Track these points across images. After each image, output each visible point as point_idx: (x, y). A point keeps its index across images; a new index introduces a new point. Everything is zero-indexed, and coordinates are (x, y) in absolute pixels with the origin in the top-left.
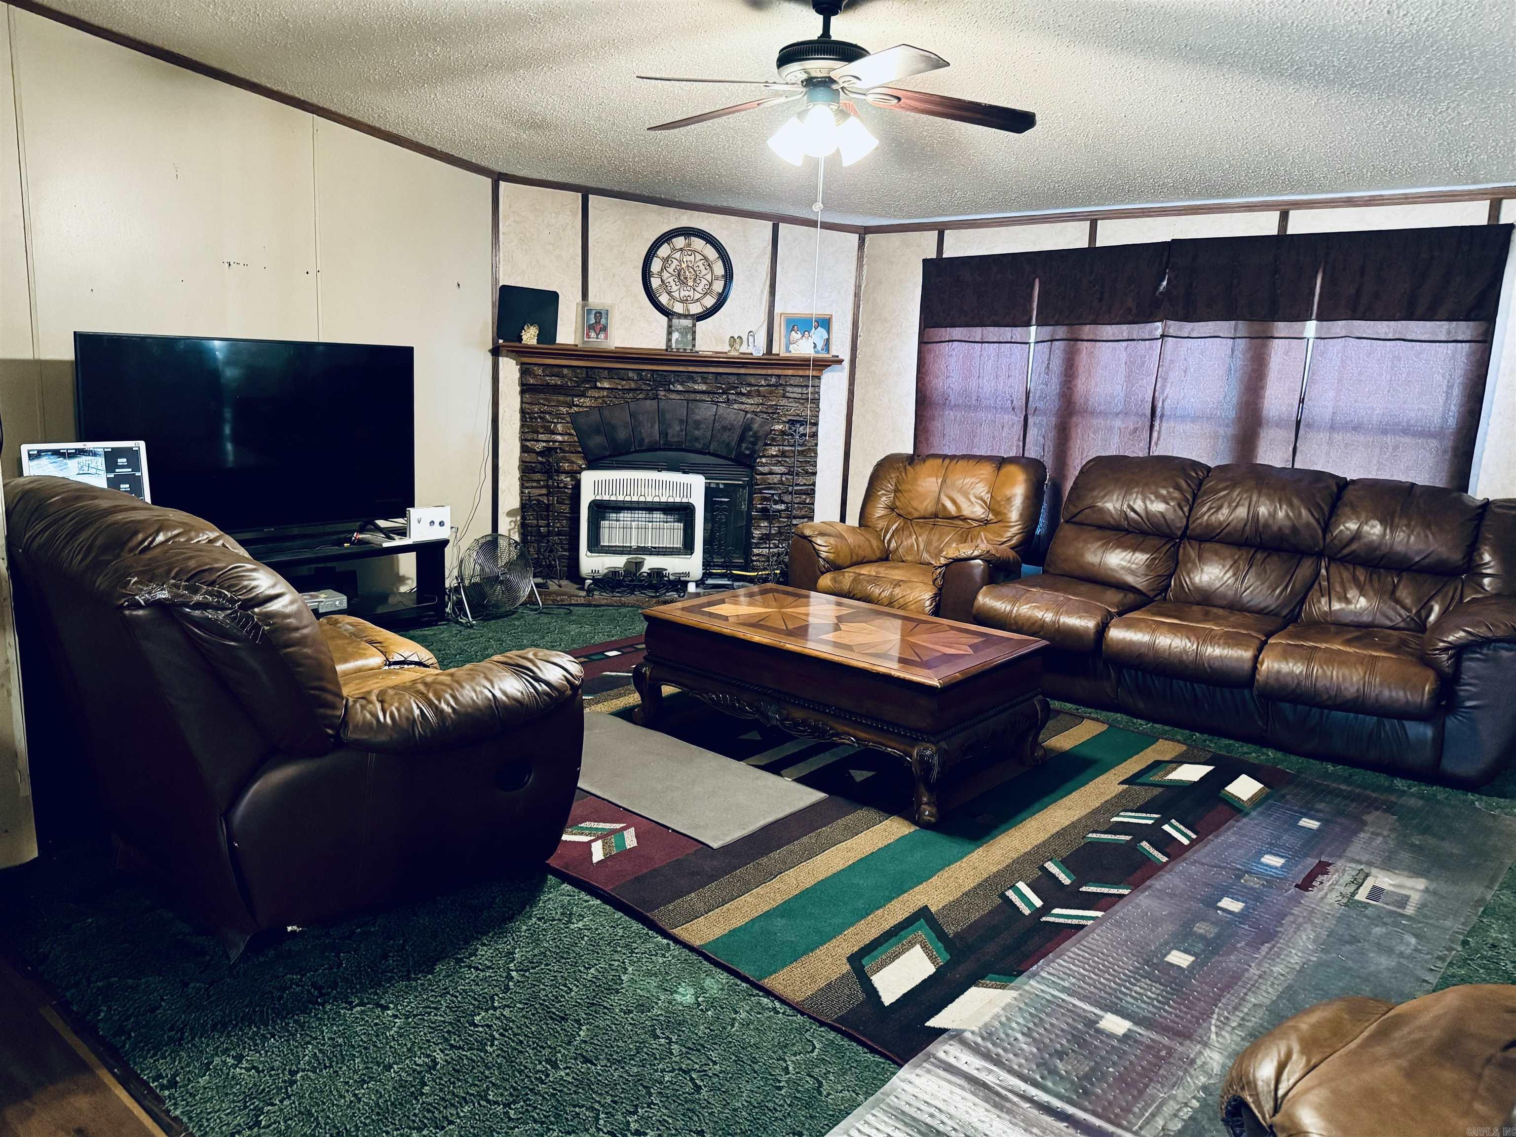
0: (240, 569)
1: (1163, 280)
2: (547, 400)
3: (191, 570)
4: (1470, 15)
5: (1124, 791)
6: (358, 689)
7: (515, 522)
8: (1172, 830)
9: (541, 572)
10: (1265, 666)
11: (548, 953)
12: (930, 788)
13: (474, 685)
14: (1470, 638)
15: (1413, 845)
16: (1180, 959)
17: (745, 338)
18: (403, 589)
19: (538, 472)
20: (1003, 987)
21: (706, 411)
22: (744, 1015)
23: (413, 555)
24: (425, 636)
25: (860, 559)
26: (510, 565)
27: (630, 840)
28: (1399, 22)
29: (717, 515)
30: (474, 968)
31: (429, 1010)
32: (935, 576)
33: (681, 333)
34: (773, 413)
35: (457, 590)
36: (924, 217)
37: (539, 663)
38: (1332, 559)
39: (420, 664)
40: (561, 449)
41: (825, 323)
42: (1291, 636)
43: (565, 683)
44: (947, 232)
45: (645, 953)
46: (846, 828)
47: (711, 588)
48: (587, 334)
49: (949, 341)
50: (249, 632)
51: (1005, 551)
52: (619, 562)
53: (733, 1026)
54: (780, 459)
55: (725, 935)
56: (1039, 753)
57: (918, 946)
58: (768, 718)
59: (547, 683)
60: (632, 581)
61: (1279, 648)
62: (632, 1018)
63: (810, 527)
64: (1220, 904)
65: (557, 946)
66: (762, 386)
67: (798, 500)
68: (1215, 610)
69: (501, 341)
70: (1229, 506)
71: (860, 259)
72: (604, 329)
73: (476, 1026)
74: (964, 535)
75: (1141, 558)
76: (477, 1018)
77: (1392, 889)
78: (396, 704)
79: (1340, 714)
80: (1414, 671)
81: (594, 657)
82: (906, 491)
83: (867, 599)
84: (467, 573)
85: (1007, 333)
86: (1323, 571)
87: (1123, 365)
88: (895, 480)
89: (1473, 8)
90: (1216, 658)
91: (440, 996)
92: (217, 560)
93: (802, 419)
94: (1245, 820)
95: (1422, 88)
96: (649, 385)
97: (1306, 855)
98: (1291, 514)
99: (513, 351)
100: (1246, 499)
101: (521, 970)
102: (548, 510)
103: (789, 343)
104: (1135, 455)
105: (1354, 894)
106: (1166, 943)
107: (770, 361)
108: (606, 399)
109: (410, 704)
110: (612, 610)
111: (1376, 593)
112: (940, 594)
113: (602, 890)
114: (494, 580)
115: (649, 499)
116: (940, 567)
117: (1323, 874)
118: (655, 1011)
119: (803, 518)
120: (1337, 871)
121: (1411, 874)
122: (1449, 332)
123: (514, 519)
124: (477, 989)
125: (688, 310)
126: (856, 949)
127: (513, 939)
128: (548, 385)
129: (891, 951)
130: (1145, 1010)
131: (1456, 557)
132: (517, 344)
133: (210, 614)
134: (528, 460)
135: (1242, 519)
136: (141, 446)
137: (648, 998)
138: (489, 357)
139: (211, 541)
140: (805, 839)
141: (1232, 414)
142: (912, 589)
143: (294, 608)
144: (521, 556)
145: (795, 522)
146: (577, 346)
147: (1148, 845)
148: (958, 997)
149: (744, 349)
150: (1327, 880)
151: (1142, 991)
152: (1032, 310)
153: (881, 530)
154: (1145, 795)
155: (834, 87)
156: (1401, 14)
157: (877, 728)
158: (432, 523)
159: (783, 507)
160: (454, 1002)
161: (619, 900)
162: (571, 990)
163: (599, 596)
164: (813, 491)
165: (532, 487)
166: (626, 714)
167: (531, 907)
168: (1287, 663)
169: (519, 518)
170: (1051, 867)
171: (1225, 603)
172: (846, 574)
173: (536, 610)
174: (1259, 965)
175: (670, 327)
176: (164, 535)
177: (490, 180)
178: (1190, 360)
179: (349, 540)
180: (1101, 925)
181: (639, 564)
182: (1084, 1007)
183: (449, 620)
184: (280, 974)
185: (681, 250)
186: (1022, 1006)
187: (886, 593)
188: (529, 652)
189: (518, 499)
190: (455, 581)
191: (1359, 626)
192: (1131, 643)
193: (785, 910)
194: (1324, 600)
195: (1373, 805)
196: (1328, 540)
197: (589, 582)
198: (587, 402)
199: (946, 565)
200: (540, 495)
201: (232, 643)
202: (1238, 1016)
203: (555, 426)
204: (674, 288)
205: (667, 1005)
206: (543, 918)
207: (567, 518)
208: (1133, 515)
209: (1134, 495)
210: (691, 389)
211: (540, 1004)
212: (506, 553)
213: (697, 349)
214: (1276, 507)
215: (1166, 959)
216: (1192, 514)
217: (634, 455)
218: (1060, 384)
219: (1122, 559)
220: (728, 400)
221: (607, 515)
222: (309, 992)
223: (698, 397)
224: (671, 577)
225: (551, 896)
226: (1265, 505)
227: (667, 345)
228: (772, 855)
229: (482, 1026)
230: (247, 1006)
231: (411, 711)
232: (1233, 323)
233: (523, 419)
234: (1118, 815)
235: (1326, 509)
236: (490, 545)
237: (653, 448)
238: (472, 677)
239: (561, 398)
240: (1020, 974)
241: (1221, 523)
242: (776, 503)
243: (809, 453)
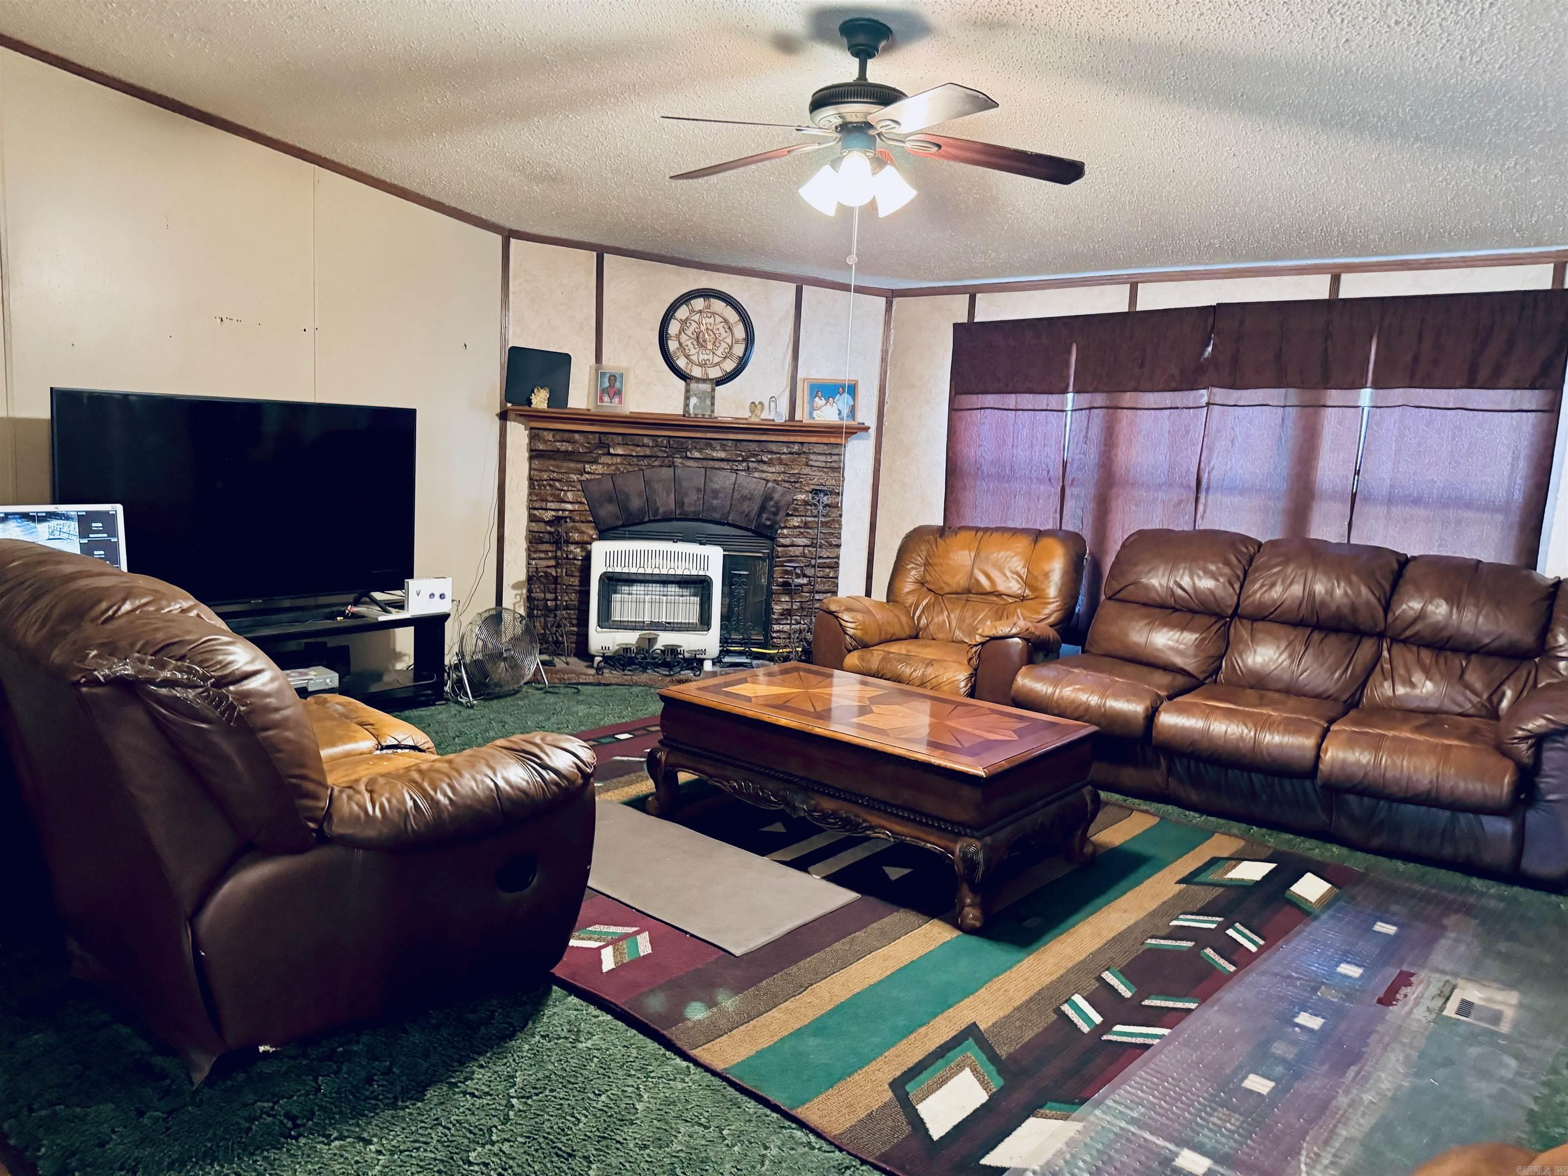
0: (214, 642)
1: (1208, 345)
2: (558, 467)
3: (159, 643)
4: (1548, 62)
5: (1180, 892)
6: (345, 776)
7: (521, 595)
8: (1236, 934)
9: (547, 648)
10: (1329, 754)
11: (553, 1076)
12: (974, 889)
13: (475, 773)
14: (1552, 726)
15: (1499, 953)
16: (1258, 1084)
17: (766, 404)
18: (400, 666)
19: (546, 542)
20: (1065, 1118)
21: (724, 480)
22: (775, 1151)
23: (411, 629)
24: (421, 717)
25: (889, 637)
26: (515, 640)
27: (644, 945)
28: (1471, 70)
29: (736, 589)
30: (470, 1094)
31: (417, 1145)
32: (970, 656)
33: (699, 398)
34: (795, 482)
35: (457, 667)
36: (955, 280)
37: (547, 749)
38: (1394, 640)
39: (414, 748)
40: (570, 518)
41: (852, 389)
42: (1356, 723)
43: (576, 771)
44: (978, 296)
45: (662, 1077)
46: (883, 933)
47: (728, 667)
48: (601, 399)
49: (981, 409)
50: (223, 713)
51: (1045, 630)
52: (630, 638)
53: (763, 1164)
54: (802, 530)
55: (752, 1057)
56: (1088, 849)
57: (968, 1070)
58: (795, 808)
59: (556, 771)
60: (645, 658)
61: (1344, 736)
62: (649, 1155)
63: (836, 602)
64: (1297, 1020)
65: (562, 1069)
66: (784, 453)
67: (821, 574)
68: (1270, 694)
69: (509, 405)
70: (1283, 582)
71: (887, 323)
72: (619, 393)
73: (470, 1164)
74: (1000, 612)
75: (1189, 638)
76: (472, 1155)
77: (1481, 1003)
78: (387, 795)
79: (1412, 808)
80: (1493, 761)
81: (603, 741)
82: (936, 565)
83: (897, 679)
84: (469, 648)
85: (1042, 400)
86: (1385, 654)
87: (1166, 435)
88: (925, 553)
89: (1551, 54)
90: (1276, 746)
91: (431, 1128)
92: (188, 632)
93: (825, 488)
94: (1315, 924)
95: (1490, 140)
96: (665, 452)
97: (1385, 964)
98: (1350, 592)
99: (521, 415)
100: (1300, 575)
101: (523, 1097)
102: (556, 583)
103: (813, 409)
104: (1181, 529)
105: (1442, 1009)
106: (1241, 1067)
107: (792, 428)
108: (619, 466)
109: (403, 795)
110: (623, 690)
111: (1443, 677)
112: (976, 675)
113: (615, 1004)
114: (498, 656)
115: (664, 571)
116: (976, 645)
117: (1406, 986)
118: (676, 1146)
119: (827, 592)
120: (1421, 982)
121: (1500, 986)
122: (1513, 402)
123: (520, 592)
124: (472, 1119)
125: (707, 375)
126: (898, 1073)
127: (514, 1060)
128: (558, 451)
129: (938, 1075)
130: (1226, 1146)
131: (1528, 639)
132: (527, 408)
133: (178, 692)
134: (536, 530)
135: (1298, 598)
136: (119, 509)
137: (665, 1130)
138: (497, 422)
139: (183, 611)
140: (837, 945)
141: (1283, 486)
142: (945, 668)
143: (275, 686)
144: (527, 630)
145: (817, 597)
146: (589, 410)
147: (1212, 952)
148: (1014, 1129)
149: (765, 415)
150: (1412, 993)
151: (1219, 1122)
152: (1068, 376)
153: (911, 606)
154: (1206, 895)
155: (872, 132)
156: (1474, 60)
157: (914, 821)
158: (432, 595)
159: (805, 581)
160: (446, 1136)
161: (632, 1015)
162: (579, 1120)
163: (609, 675)
164: (837, 563)
165: (541, 559)
166: (638, 804)
167: (534, 1022)
168: (1354, 753)
169: (524, 591)
170: (1108, 976)
171: (1280, 686)
172: (875, 652)
173: (541, 689)
174: (1347, 1092)
175: (687, 391)
176: (132, 604)
177: (500, 237)
178: (1237, 429)
179: (342, 614)
180: (1168, 1044)
181: (652, 641)
182: (1158, 1142)
183: (447, 700)
184: (249, 1102)
185: (700, 311)
186: (1088, 1140)
187: (919, 673)
188: (536, 736)
189: (525, 571)
190: (455, 658)
191: (1426, 712)
192: (1183, 728)
193: (818, 1027)
194: (1387, 685)
195: (1449, 908)
196: (1390, 619)
197: (598, 659)
198: (599, 469)
199: (982, 644)
200: (548, 567)
201: (203, 726)
202: (1329, 1152)
203: (565, 495)
204: (693, 351)
205: (687, 1138)
206: (548, 1036)
207: (576, 592)
208: (1179, 591)
209: (1181, 571)
210: (710, 457)
211: (544, 1137)
212: (511, 627)
213: (716, 414)
214: (1333, 584)
215: (1243, 1085)
216: (1244, 590)
217: (648, 525)
218: (1100, 453)
219: (1169, 640)
220: (748, 467)
221: (619, 588)
222: (281, 1122)
223: (717, 464)
224: (687, 655)
225: (555, 1010)
226: (1320, 581)
227: (684, 411)
228: (801, 964)
229: (478, 1164)
230: (209, 1140)
231: (404, 802)
232: (1283, 391)
233: (531, 486)
234: (1177, 919)
235: (1387, 587)
236: (494, 619)
237: (667, 519)
238: (472, 764)
239: (572, 465)
240: (1082, 1102)
241: (1274, 601)
242: (798, 576)
243: (833, 525)
